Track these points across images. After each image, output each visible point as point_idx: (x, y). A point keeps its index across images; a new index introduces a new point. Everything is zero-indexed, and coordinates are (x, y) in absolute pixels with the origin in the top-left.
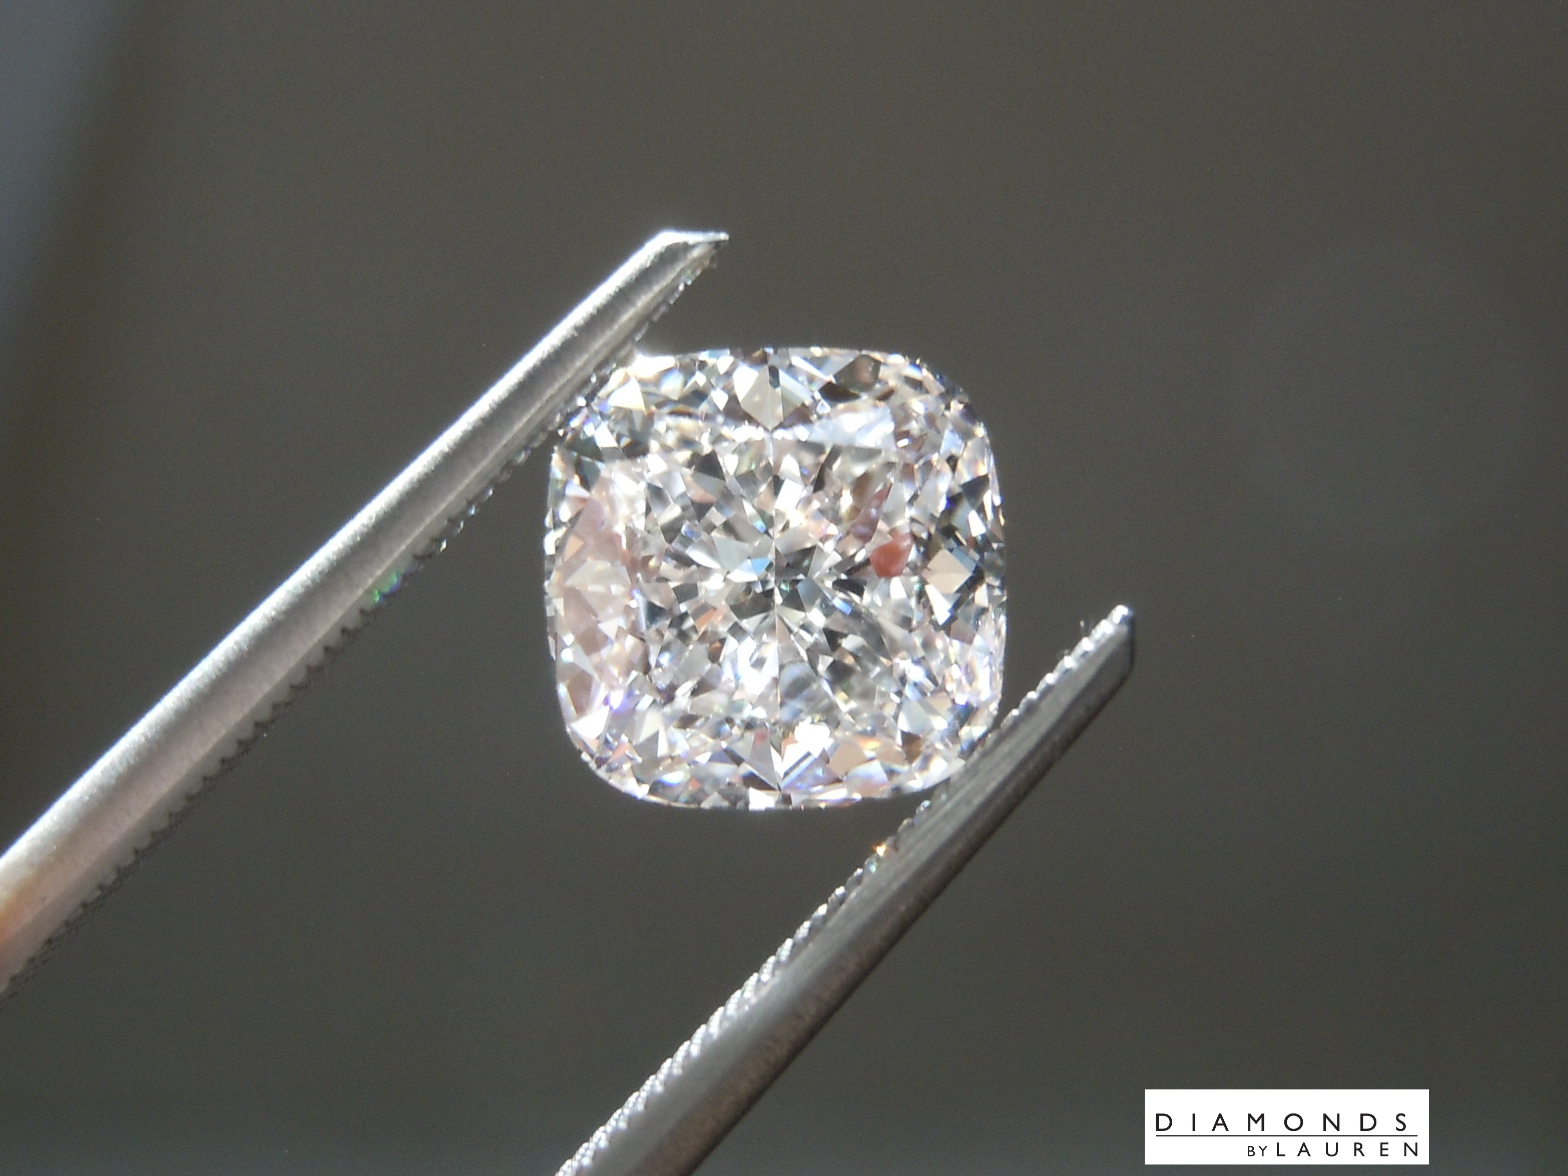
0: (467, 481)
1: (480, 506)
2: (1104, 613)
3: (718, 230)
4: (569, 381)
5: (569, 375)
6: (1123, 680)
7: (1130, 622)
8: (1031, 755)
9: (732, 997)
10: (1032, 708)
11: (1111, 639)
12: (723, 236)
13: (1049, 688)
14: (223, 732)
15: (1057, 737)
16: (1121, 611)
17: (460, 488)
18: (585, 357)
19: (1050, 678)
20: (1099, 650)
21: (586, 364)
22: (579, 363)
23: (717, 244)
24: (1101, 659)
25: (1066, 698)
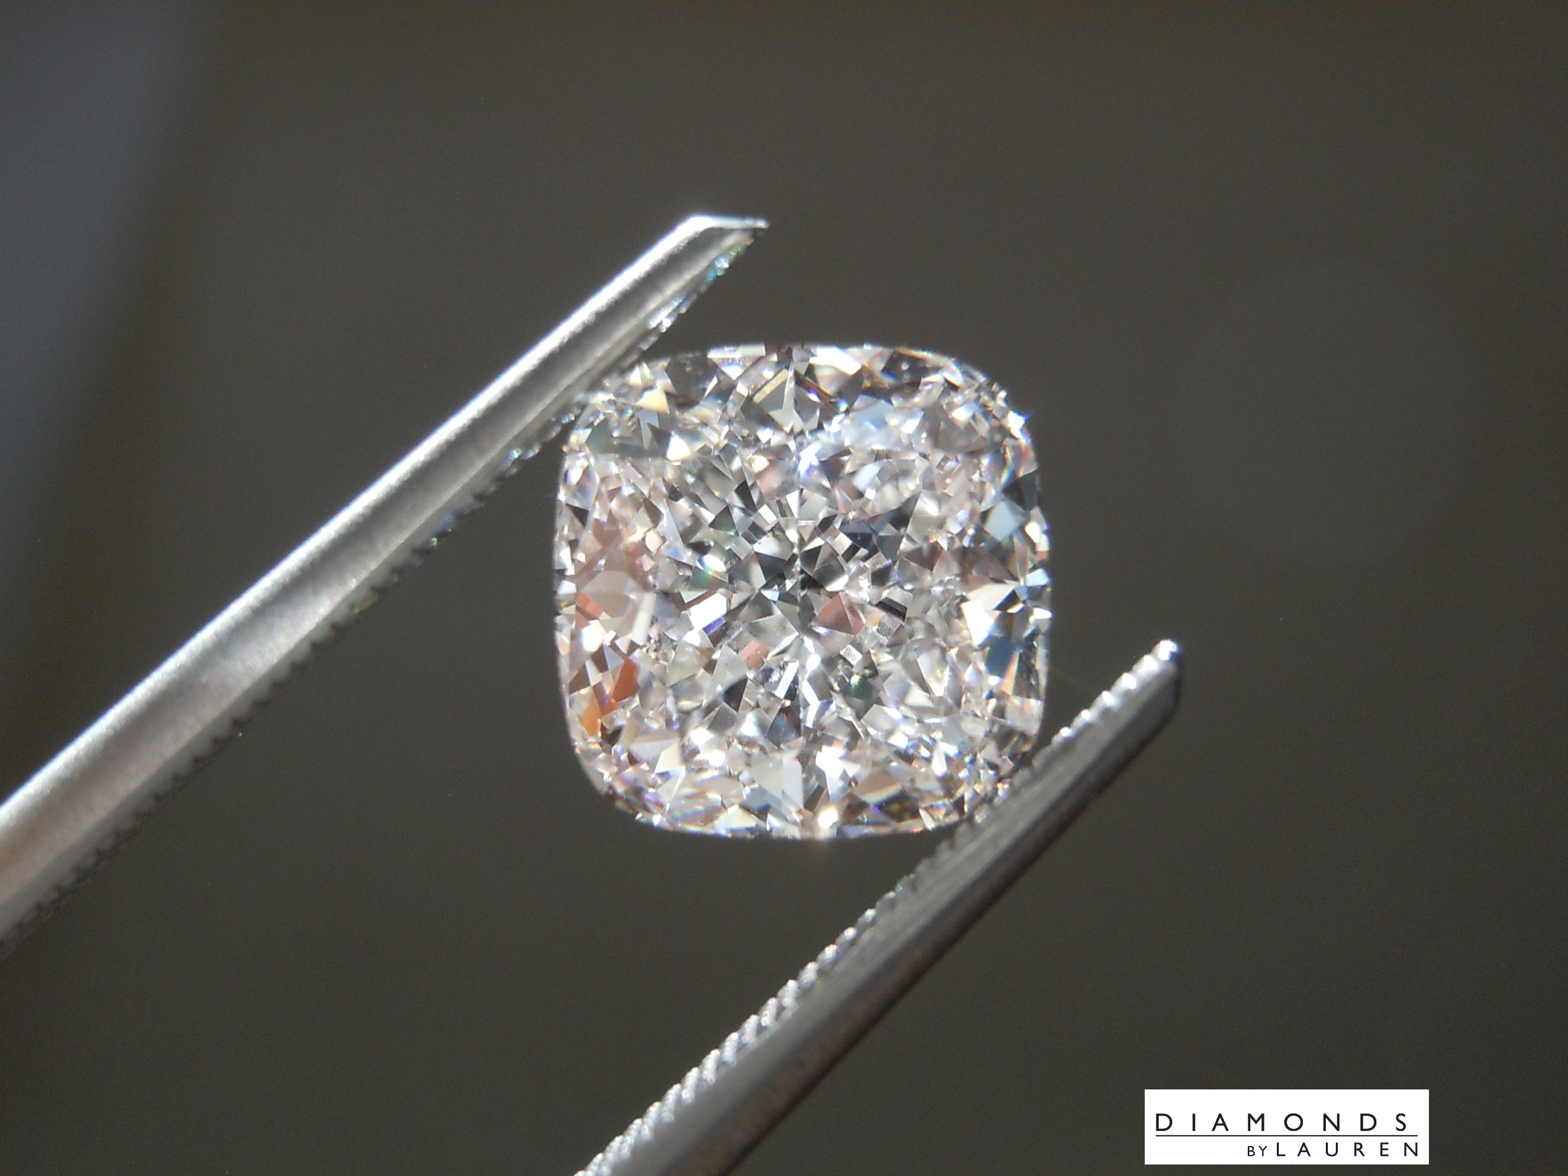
2: (1149, 648)
3: (756, 215)
4: (589, 371)
6: (1166, 720)
7: (1176, 658)
8: (1065, 796)
9: (728, 1039)
10: (1068, 744)
11: (1158, 677)
12: (761, 224)
13: (1088, 726)
14: (198, 728)
15: (1092, 778)
16: (1166, 648)
19: (1086, 716)
20: (1144, 687)
23: (755, 232)
24: (1144, 698)
25: (1106, 736)
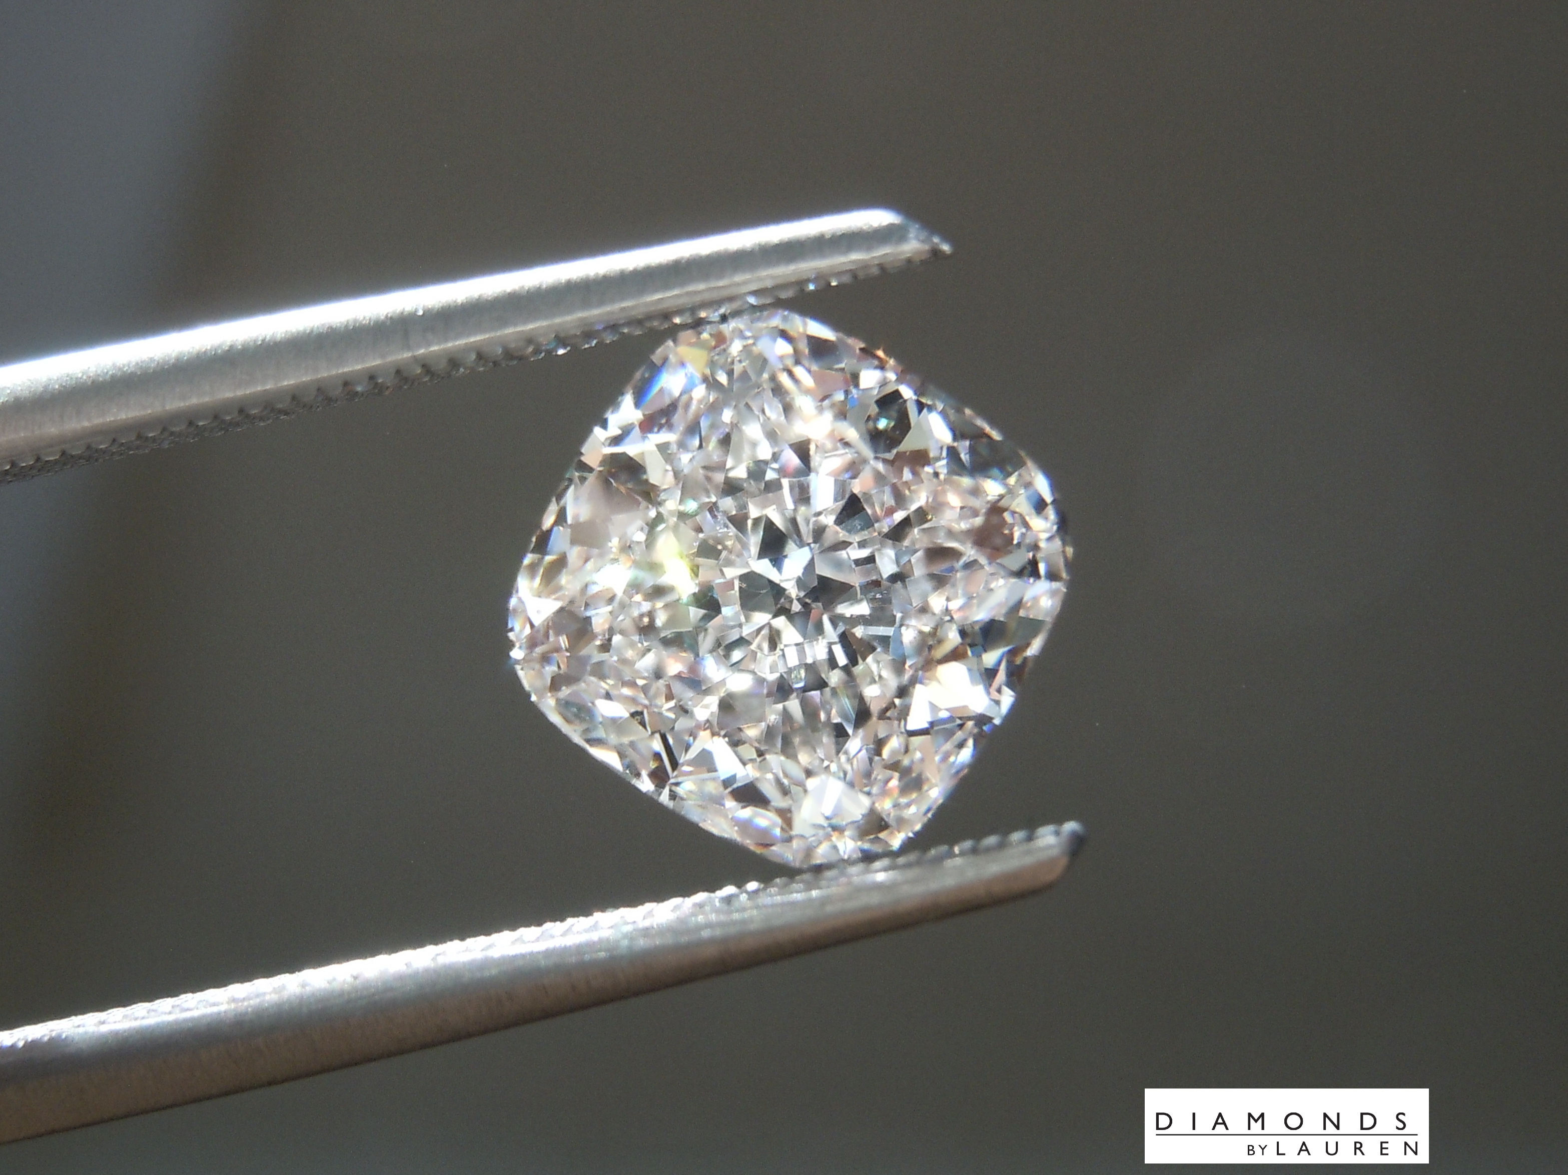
0: (568, 318)
1: (575, 351)
5: (721, 283)
12: (945, 247)
17: (558, 320)
18: (747, 276)
21: (745, 283)
22: (738, 278)
23: (936, 253)
